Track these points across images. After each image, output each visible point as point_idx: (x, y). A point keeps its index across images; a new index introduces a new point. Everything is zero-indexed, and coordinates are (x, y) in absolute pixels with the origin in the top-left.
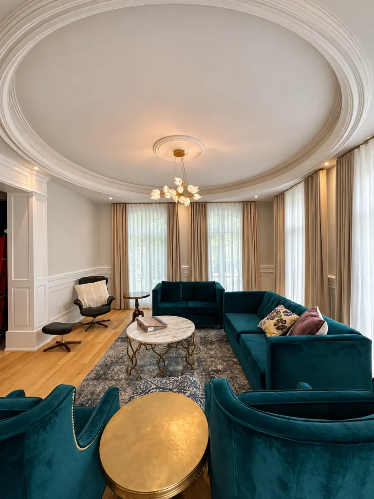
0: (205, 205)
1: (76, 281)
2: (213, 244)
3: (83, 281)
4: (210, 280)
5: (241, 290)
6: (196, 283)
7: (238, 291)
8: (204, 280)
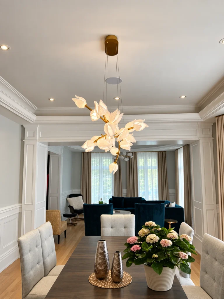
0: (136, 153)
1: (68, 196)
2: (140, 175)
3: (71, 196)
4: (139, 196)
5: (158, 200)
6: (131, 198)
7: (156, 200)
8: (136, 197)
